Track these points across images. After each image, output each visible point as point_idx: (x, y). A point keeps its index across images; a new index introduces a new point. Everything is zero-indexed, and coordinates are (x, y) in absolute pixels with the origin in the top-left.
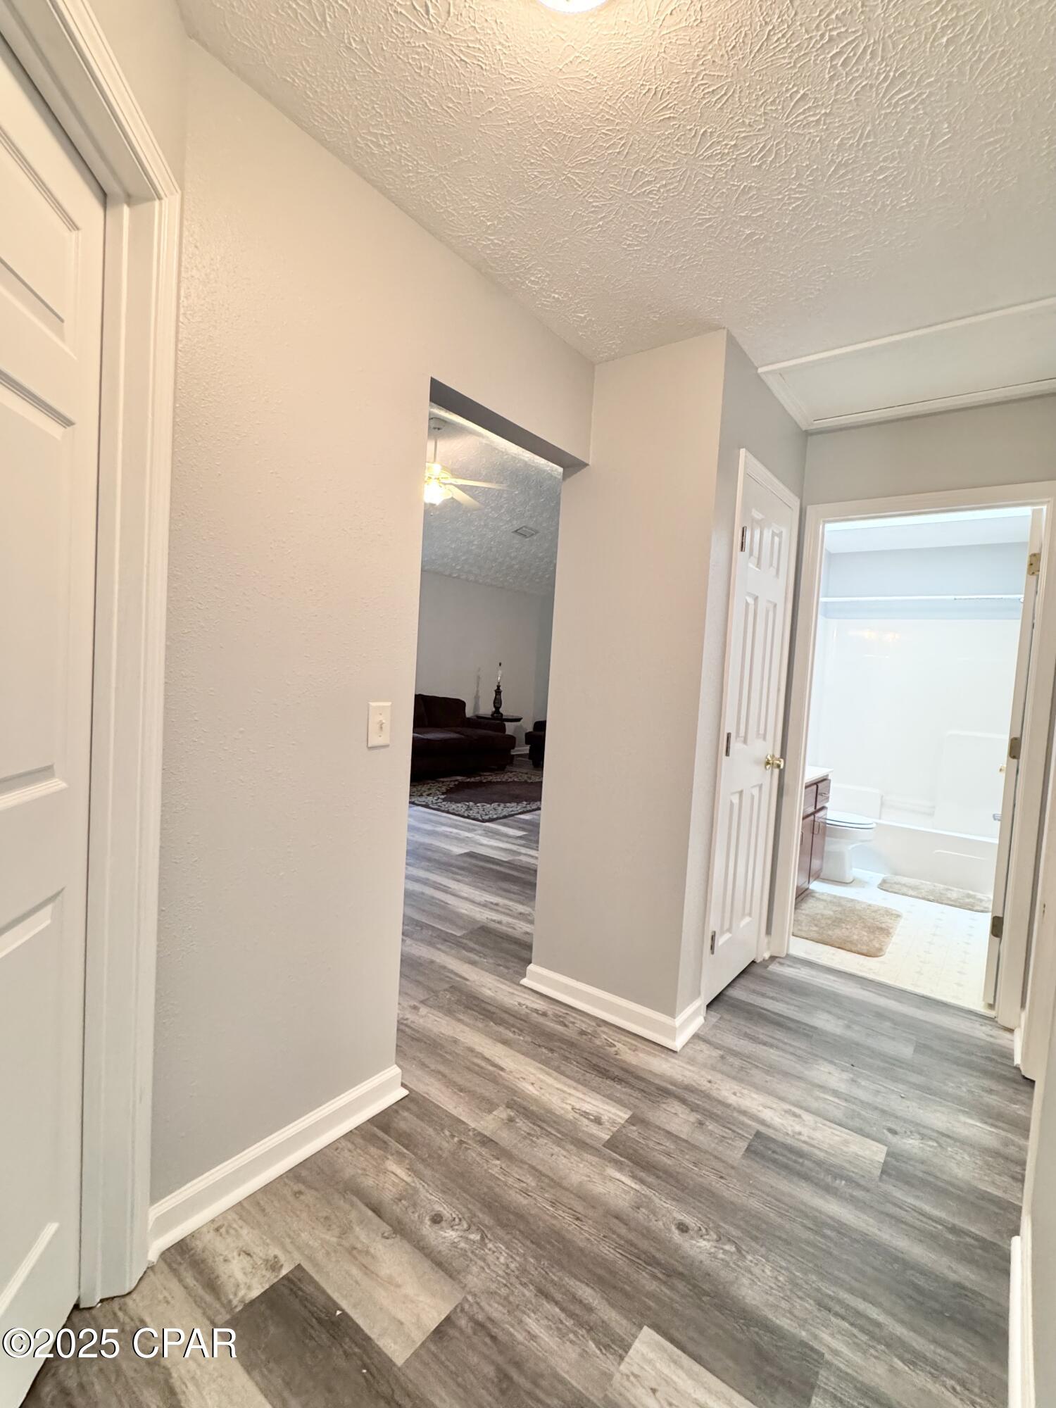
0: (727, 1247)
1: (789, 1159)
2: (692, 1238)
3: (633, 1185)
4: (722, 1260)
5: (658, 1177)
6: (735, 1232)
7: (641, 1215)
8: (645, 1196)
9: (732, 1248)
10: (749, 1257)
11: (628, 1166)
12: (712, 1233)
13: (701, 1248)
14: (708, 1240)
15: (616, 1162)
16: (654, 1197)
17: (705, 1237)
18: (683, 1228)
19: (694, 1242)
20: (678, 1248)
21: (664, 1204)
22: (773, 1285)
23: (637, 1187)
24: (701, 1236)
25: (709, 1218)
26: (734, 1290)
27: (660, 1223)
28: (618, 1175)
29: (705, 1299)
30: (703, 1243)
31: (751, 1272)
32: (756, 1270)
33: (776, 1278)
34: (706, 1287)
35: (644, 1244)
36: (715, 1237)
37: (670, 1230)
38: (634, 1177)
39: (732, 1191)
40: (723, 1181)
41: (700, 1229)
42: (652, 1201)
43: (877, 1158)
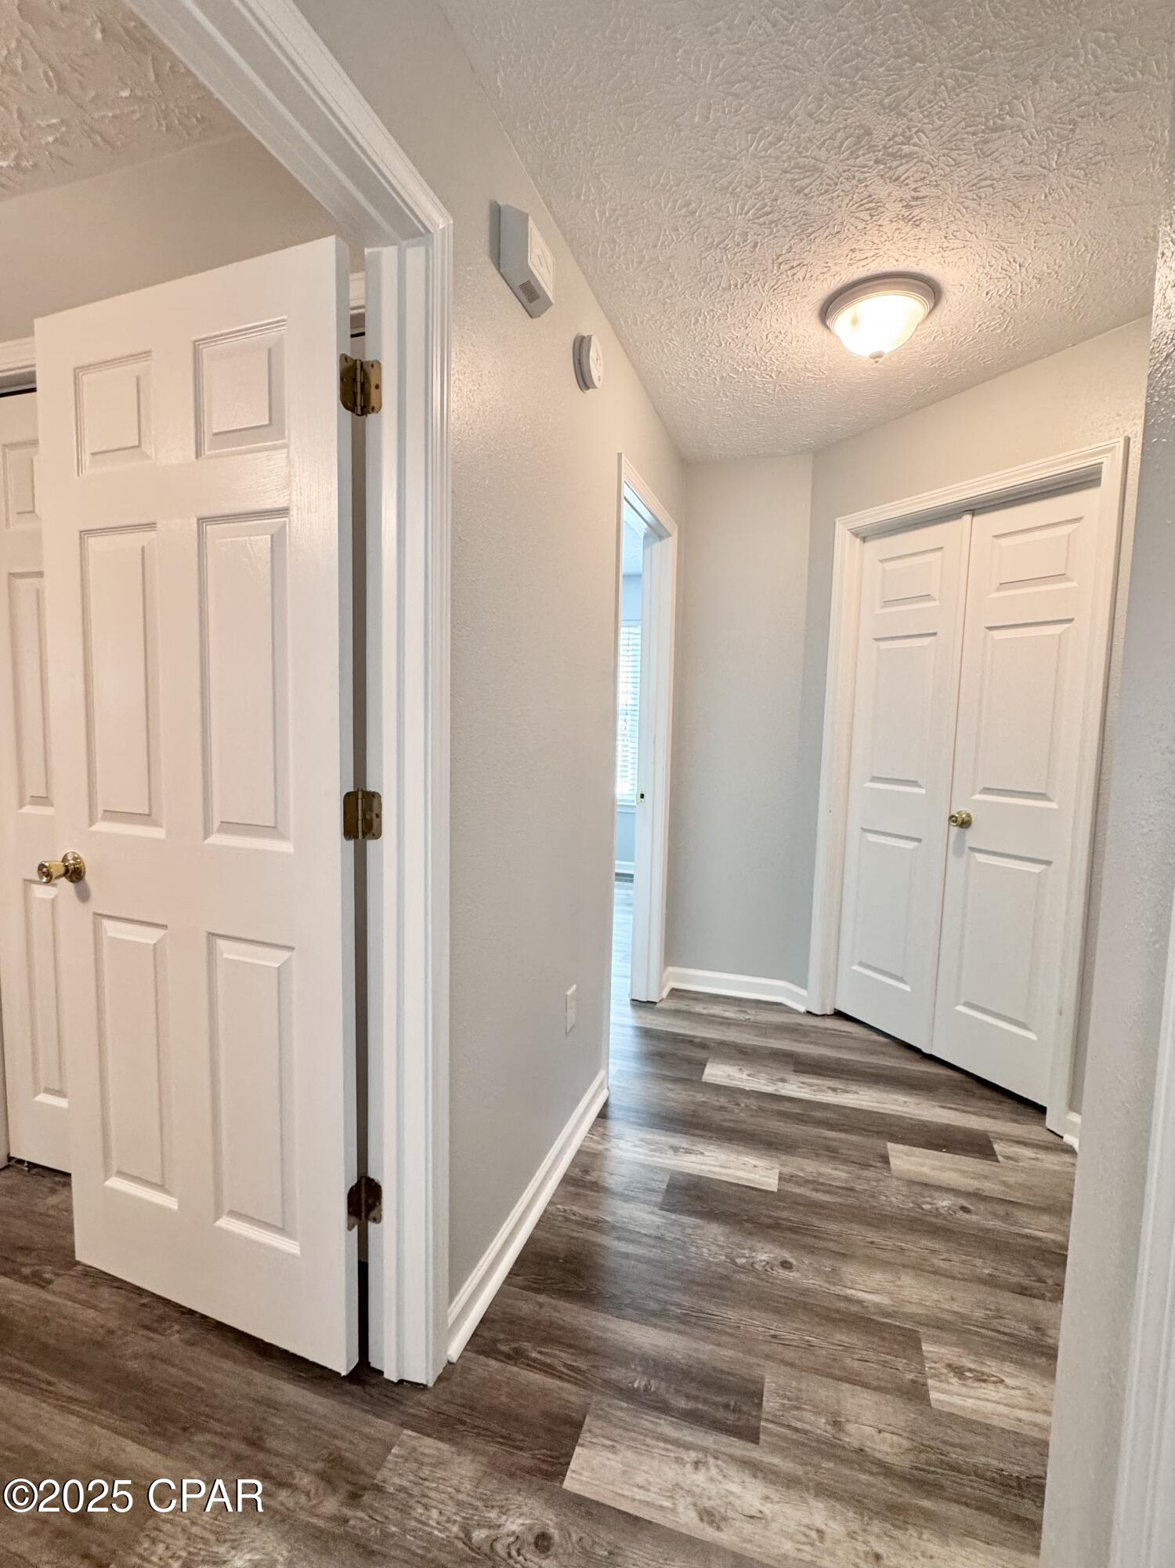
0: (744, 1260)
1: (705, 1401)
2: (775, 1258)
3: (852, 1292)
4: (744, 1249)
5: (837, 1311)
6: (742, 1277)
7: (827, 1264)
8: (834, 1284)
9: (740, 1261)
10: (723, 1258)
11: (873, 1314)
12: (760, 1269)
13: (764, 1254)
14: (761, 1261)
15: (888, 1315)
16: (826, 1285)
17: (764, 1263)
18: (786, 1265)
19: (771, 1255)
20: (782, 1245)
21: (814, 1282)
22: (700, 1242)
23: (850, 1292)
24: (768, 1263)
25: (767, 1282)
26: (727, 1229)
27: (806, 1262)
28: (876, 1298)
29: (745, 1217)
30: (764, 1257)
31: (718, 1246)
32: (714, 1248)
33: (697, 1247)
34: (749, 1226)
35: (809, 1240)
36: (756, 1266)
37: (796, 1259)
38: (860, 1302)
39: (759, 1323)
40: (772, 1332)
41: (772, 1269)
42: (826, 1281)
43: (586, 1451)
